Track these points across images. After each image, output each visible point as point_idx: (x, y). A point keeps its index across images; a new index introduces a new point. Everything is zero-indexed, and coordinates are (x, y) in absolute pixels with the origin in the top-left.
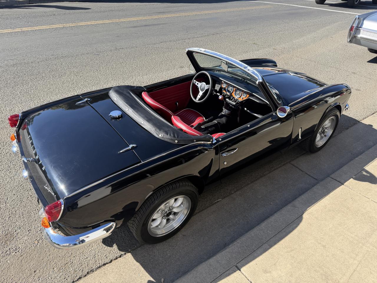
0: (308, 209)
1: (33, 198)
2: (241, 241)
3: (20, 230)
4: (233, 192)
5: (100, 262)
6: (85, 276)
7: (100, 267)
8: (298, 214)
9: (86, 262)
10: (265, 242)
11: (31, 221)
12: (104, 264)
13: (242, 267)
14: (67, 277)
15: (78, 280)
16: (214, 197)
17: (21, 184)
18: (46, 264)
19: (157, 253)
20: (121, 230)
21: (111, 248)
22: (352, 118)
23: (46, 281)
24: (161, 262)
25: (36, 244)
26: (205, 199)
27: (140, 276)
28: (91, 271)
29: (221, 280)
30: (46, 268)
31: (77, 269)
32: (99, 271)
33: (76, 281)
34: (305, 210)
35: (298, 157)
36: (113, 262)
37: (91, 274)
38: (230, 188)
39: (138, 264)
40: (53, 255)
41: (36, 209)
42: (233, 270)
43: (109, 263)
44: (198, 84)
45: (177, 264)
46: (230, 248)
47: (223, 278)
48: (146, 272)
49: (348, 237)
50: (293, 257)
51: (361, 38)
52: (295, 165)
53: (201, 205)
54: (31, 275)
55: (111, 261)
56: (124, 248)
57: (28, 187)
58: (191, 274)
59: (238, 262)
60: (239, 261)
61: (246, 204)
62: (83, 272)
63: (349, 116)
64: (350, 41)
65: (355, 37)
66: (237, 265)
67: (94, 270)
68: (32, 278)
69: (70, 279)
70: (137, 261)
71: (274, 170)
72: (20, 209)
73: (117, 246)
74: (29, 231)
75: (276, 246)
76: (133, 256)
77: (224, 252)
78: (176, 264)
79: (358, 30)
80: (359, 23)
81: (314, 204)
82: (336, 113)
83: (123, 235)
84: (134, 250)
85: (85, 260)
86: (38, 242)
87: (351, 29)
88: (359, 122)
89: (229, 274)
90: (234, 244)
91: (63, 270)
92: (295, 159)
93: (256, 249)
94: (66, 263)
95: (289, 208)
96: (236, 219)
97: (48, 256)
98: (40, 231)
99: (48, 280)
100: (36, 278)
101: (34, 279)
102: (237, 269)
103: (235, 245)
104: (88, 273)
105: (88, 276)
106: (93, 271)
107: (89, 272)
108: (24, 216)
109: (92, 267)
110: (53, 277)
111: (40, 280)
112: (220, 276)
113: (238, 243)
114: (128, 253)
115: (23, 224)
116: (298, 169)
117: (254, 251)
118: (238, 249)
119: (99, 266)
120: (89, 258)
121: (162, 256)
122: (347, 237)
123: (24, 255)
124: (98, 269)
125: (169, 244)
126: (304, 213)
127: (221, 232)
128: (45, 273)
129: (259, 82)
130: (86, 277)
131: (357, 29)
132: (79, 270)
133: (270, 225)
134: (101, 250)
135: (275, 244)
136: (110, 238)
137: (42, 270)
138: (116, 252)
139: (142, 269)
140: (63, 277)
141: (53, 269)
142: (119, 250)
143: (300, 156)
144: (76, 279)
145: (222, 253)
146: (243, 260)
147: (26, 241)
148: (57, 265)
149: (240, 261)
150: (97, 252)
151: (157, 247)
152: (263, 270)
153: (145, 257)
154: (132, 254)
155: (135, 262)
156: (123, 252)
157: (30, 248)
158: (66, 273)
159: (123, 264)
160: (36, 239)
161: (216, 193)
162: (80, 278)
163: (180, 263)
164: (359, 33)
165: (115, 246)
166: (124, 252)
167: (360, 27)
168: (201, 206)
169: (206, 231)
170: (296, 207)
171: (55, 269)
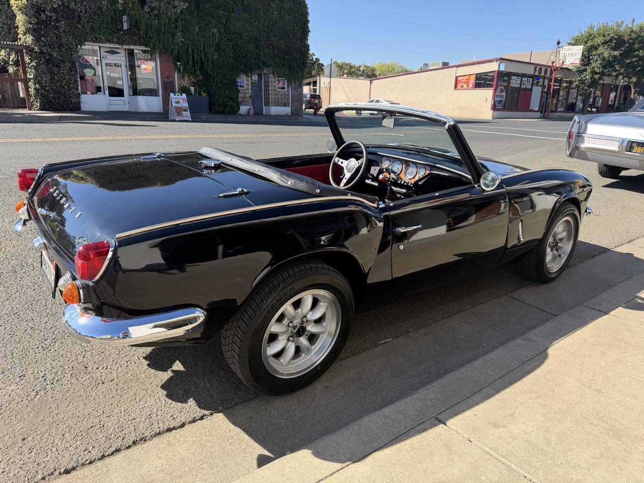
0: (554, 343)
1: (36, 331)
2: (439, 384)
3: (3, 375)
4: (412, 331)
5: (161, 425)
6: (129, 447)
7: (159, 434)
8: (537, 349)
9: (131, 426)
10: (485, 385)
11: (27, 363)
12: (169, 430)
13: (447, 419)
14: (91, 447)
15: (112, 454)
16: (379, 336)
17: (15, 312)
18: (48, 427)
19: (276, 413)
20: (203, 378)
21: (184, 405)
22: (597, 246)
23: (46, 454)
24: (284, 426)
25: (33, 396)
26: (361, 338)
27: (243, 447)
28: (141, 440)
29: (410, 437)
30: (48, 434)
31: (113, 436)
32: (156, 440)
33: (108, 455)
34: (550, 344)
35: (518, 289)
36: (187, 426)
37: (141, 444)
38: (406, 324)
39: (238, 430)
40: (65, 414)
41: (40, 347)
42: (432, 424)
43: (178, 428)
44: (342, 163)
45: (316, 429)
46: (419, 393)
47: (414, 435)
48: (254, 442)
49: (639, 378)
50: (545, 405)
51: (587, 148)
52: (516, 297)
53: (354, 346)
54: (15, 444)
55: (183, 425)
56: (210, 404)
57: (29, 316)
58: (348, 429)
59: (438, 412)
60: (441, 411)
61: (438, 346)
62: (125, 441)
63: (591, 243)
64: (570, 154)
65: (577, 148)
66: (439, 416)
67: (148, 438)
68: (16, 449)
69: (96, 451)
70: (236, 424)
71: (481, 303)
72: (8, 346)
73: (196, 401)
74: (20, 377)
75: (507, 391)
76: (227, 417)
77: (409, 398)
78: (313, 430)
79: (580, 138)
80: (580, 128)
81: (564, 337)
82: (574, 211)
83: (208, 386)
84: (229, 408)
85: (129, 422)
86: (37, 394)
87: (570, 136)
88: (609, 250)
89: (424, 430)
90: (427, 387)
91: (82, 437)
92: (513, 291)
93: (471, 396)
94: (89, 427)
95: (520, 341)
96: (424, 366)
97: (55, 416)
98: (43, 377)
99: (50, 453)
100: (25, 449)
101: (20, 452)
102: (438, 422)
103: (428, 389)
104: (134, 443)
105: (135, 449)
106: (145, 440)
107: (137, 441)
108: (14, 355)
109: (143, 434)
110: (61, 447)
111: (33, 453)
112: (407, 432)
113: (435, 386)
114: (218, 413)
115: (10, 367)
116: (521, 303)
117: (468, 397)
118: (436, 395)
119: (158, 432)
120: (138, 420)
121: (285, 417)
122: (636, 377)
123: (5, 414)
124: (155, 436)
125: (299, 400)
126: (548, 348)
127: (396, 382)
128: (44, 442)
129: (449, 126)
130: (130, 450)
131: (579, 136)
132: (116, 437)
133: (490, 364)
134: (163, 407)
135: (505, 387)
136: (182, 389)
137: (39, 437)
138: (194, 411)
139: (247, 437)
140: (82, 448)
141: (63, 435)
142: (200, 407)
143: (522, 287)
144: (110, 452)
145: (406, 400)
146: (447, 409)
147: (13, 393)
148: (72, 429)
149: (444, 411)
150: (155, 410)
151: (276, 405)
152: (490, 423)
153: (252, 418)
154: (225, 415)
155: (231, 426)
156: (207, 410)
157: (20, 403)
158: (89, 442)
159: (206, 430)
160: (33, 390)
161: (382, 331)
162: (118, 451)
163: (321, 429)
164: (583, 142)
165: (192, 402)
166: (209, 412)
167: (583, 133)
168: (356, 348)
169: (369, 381)
170: (532, 341)
171: (67, 435)
